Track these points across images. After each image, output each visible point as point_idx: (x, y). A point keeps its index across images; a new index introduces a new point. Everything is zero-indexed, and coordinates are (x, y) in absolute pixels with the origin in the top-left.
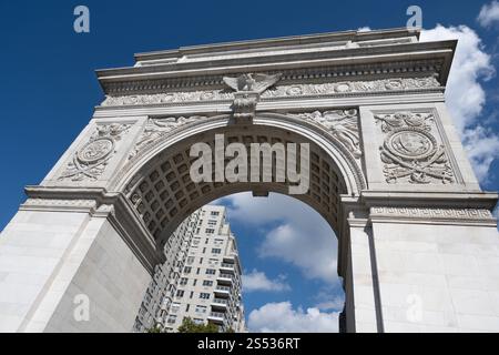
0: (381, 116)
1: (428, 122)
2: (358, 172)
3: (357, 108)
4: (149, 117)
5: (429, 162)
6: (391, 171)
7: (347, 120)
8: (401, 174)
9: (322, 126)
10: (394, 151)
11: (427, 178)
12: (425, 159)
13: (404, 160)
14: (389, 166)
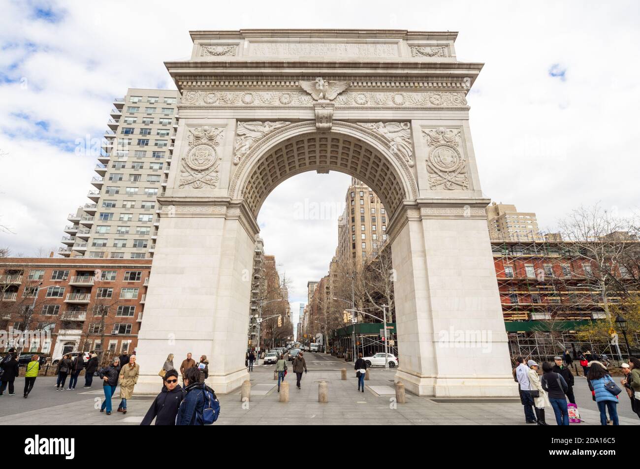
0: (427, 131)
1: (458, 139)
2: (412, 180)
3: (410, 121)
4: (238, 120)
5: (457, 173)
6: (433, 180)
7: (403, 132)
8: (439, 182)
9: (385, 138)
10: (435, 165)
11: (454, 186)
12: (454, 171)
13: (441, 171)
14: (432, 176)
